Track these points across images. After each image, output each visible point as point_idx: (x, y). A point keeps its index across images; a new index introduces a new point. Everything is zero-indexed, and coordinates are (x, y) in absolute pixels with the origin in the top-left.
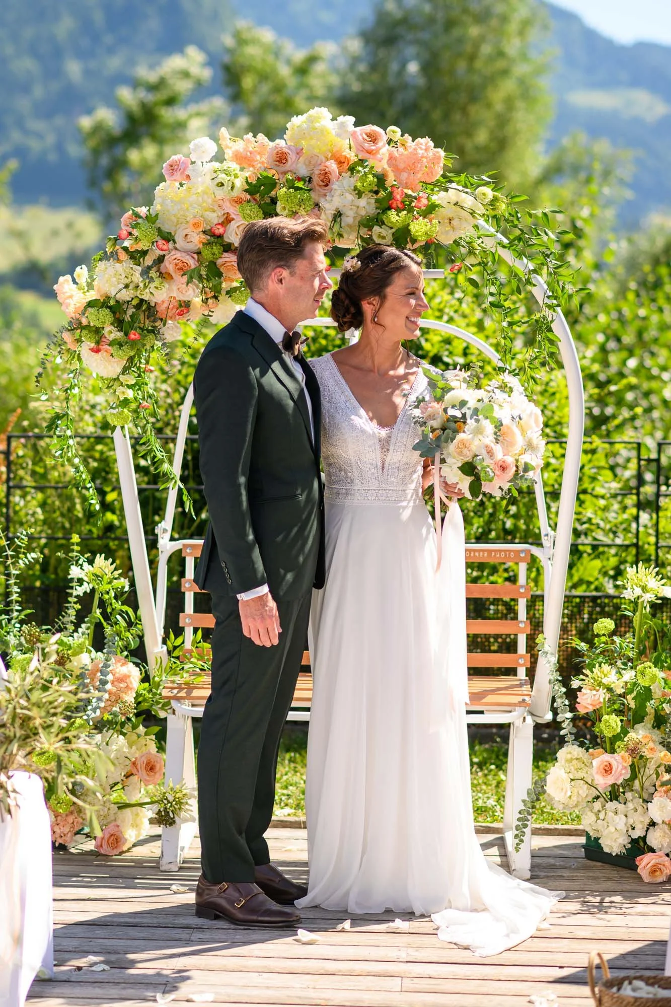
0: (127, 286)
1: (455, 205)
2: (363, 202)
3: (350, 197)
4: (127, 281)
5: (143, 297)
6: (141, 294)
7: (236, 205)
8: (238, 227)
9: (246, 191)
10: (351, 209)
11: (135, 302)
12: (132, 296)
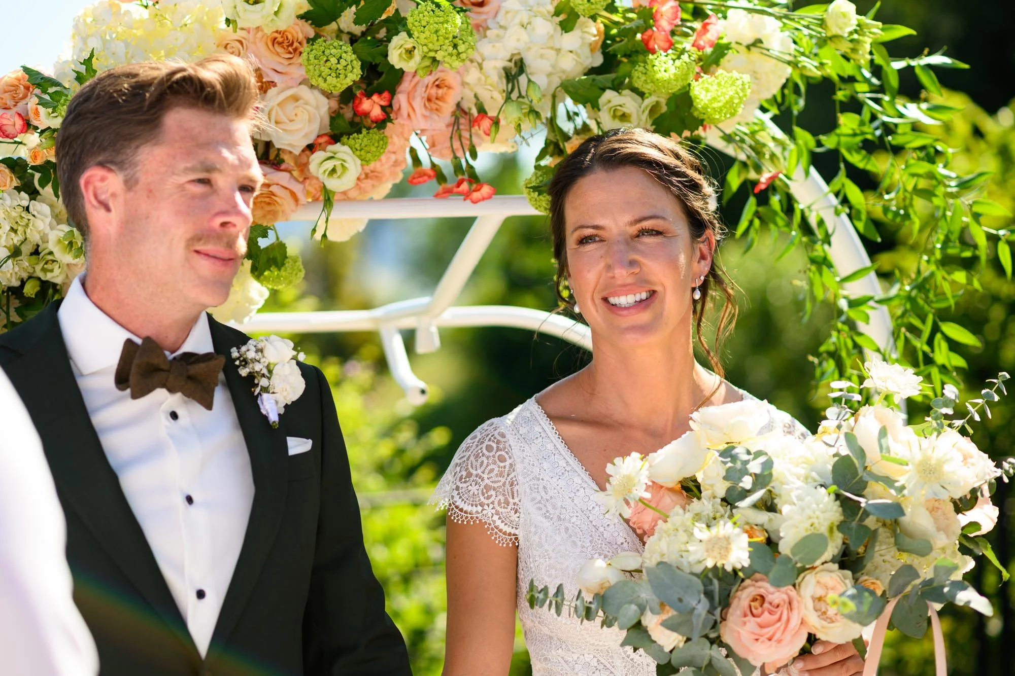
0: (16, 252)
1: (748, 47)
2: (571, 40)
3: (545, 27)
4: (16, 239)
5: (49, 277)
6: (44, 270)
7: (279, 49)
8: (279, 104)
9: (304, 17)
10: (542, 56)
11: (30, 290)
12: (25, 275)
